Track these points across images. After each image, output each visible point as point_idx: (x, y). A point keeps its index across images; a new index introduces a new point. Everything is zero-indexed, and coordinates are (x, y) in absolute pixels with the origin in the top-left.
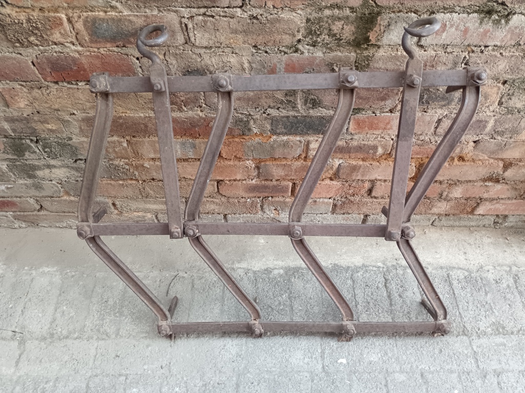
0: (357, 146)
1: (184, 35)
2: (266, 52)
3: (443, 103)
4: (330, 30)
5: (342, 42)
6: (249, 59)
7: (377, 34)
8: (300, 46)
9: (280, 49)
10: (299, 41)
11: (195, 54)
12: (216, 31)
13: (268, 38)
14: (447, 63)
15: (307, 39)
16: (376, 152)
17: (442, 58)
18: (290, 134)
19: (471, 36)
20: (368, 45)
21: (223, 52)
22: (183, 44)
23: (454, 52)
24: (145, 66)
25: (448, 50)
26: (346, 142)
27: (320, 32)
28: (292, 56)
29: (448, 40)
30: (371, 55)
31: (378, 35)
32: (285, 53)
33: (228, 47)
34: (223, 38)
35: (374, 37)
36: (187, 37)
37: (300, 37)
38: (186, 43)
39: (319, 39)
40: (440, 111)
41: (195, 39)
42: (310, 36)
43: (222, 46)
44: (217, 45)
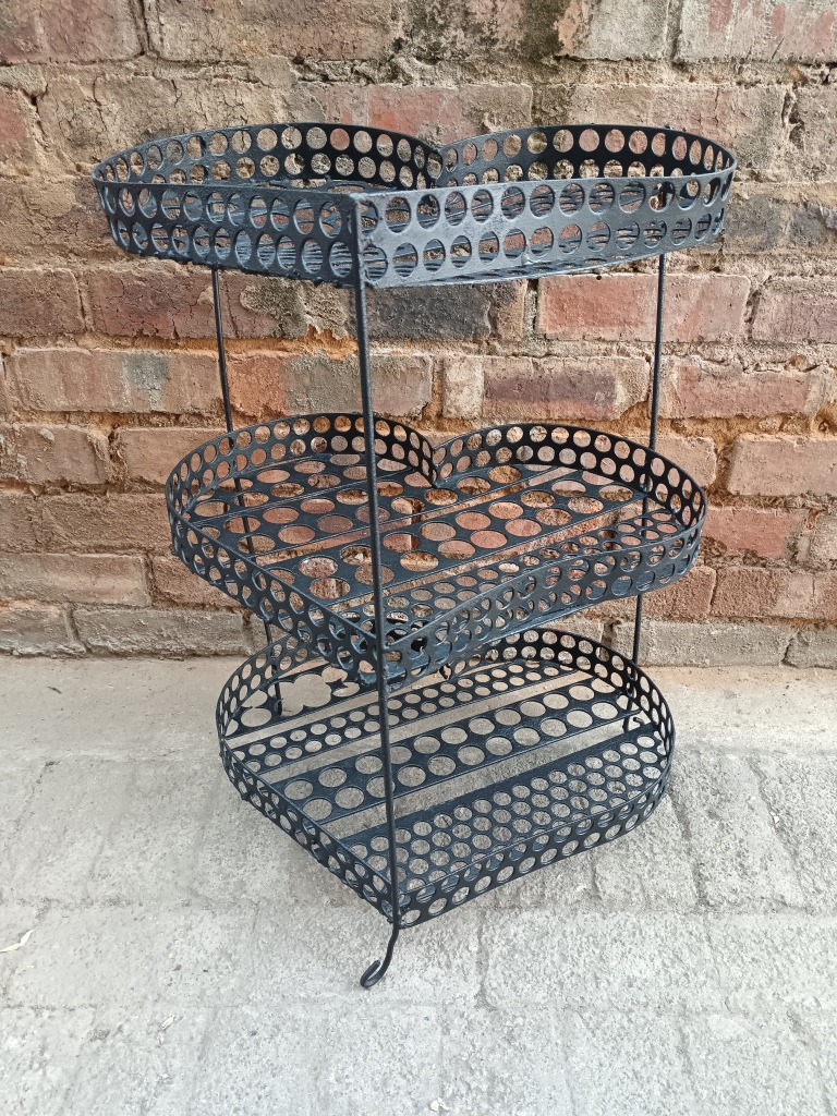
0: (562, 379)
1: (137, 28)
2: (325, 78)
3: (756, 239)
4: (467, 13)
5: (496, 47)
6: (286, 95)
7: (575, 27)
8: (401, 61)
9: (357, 68)
10: (398, 45)
11: (163, 81)
12: (209, 16)
13: (327, 36)
14: (747, 114)
15: (417, 40)
16: (610, 399)
17: (733, 96)
18: (397, 338)
19: (792, 33)
20: (558, 59)
21: (226, 77)
22: (136, 57)
23: (759, 82)
24: (50, 122)
25: (747, 76)
26: (534, 363)
27: (445, 18)
28: (384, 89)
29: (740, 44)
30: (568, 89)
31: (577, 30)
32: (369, 80)
33: (237, 63)
34: (224, 34)
35: (570, 37)
36: (143, 33)
37: (399, 33)
38: (142, 53)
39: (442, 39)
40: (751, 267)
41: (162, 40)
42: (423, 32)
43: (224, 58)
44: (213, 56)
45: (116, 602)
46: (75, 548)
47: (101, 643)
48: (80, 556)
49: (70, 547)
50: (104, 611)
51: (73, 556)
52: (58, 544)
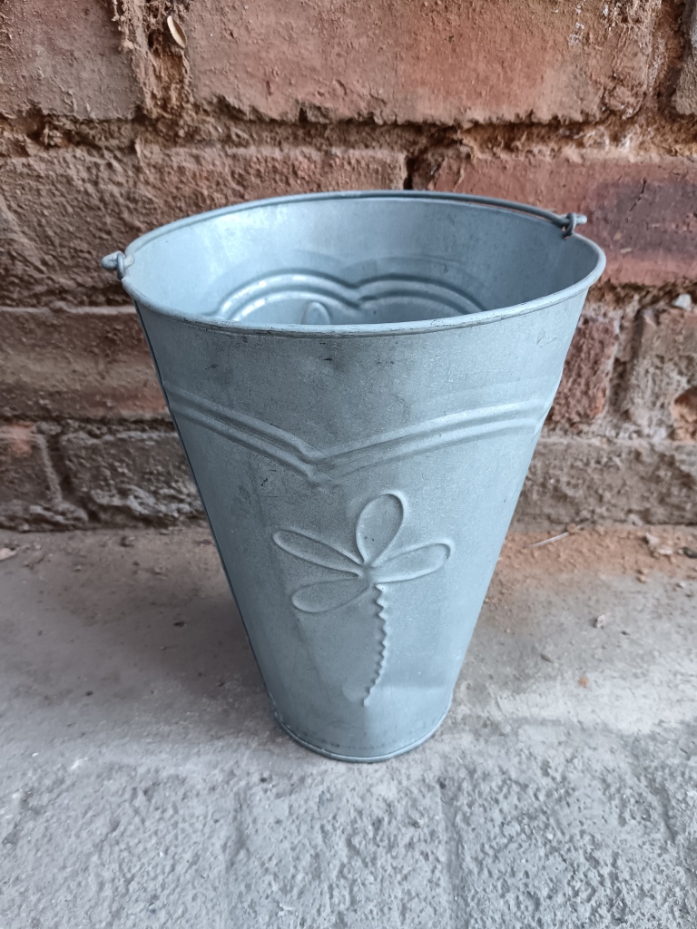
45: (148, 416)
46: (61, 293)
47: (117, 501)
48: (74, 311)
49: (50, 292)
50: (124, 435)
51: (58, 311)
52: (26, 283)
